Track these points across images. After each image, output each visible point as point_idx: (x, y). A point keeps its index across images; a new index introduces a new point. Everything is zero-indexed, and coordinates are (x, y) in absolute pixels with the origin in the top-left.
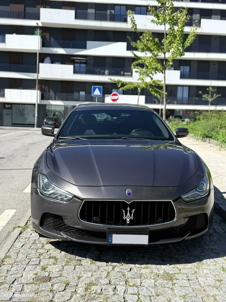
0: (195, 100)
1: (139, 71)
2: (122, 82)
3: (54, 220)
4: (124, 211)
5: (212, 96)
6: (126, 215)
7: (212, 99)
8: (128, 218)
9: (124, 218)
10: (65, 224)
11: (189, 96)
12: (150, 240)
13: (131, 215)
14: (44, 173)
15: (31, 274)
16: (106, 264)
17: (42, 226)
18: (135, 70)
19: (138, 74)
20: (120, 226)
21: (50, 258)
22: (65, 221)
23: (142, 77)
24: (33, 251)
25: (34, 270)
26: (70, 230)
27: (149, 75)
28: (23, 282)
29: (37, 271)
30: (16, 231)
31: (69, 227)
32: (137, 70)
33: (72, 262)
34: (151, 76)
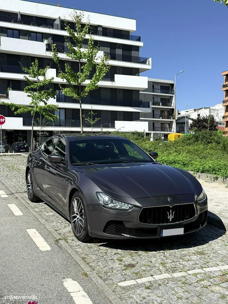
0: (72, 122)
1: (32, 95)
2: (15, 106)
3: (116, 225)
4: (168, 213)
5: (94, 119)
6: (170, 215)
7: (94, 122)
8: (171, 217)
9: (168, 218)
10: (126, 227)
11: (65, 119)
12: (185, 231)
13: (172, 215)
14: (100, 191)
15: (117, 265)
16: (156, 252)
17: (104, 231)
18: (28, 94)
19: (31, 98)
20: (165, 224)
21: (115, 254)
22: (128, 225)
23: (35, 101)
24: (97, 252)
25: (115, 262)
26: (129, 231)
27: (43, 100)
28: (119, 269)
29: (118, 262)
30: (62, 242)
31: (129, 229)
32: (30, 94)
33: (134, 255)
34: (46, 101)
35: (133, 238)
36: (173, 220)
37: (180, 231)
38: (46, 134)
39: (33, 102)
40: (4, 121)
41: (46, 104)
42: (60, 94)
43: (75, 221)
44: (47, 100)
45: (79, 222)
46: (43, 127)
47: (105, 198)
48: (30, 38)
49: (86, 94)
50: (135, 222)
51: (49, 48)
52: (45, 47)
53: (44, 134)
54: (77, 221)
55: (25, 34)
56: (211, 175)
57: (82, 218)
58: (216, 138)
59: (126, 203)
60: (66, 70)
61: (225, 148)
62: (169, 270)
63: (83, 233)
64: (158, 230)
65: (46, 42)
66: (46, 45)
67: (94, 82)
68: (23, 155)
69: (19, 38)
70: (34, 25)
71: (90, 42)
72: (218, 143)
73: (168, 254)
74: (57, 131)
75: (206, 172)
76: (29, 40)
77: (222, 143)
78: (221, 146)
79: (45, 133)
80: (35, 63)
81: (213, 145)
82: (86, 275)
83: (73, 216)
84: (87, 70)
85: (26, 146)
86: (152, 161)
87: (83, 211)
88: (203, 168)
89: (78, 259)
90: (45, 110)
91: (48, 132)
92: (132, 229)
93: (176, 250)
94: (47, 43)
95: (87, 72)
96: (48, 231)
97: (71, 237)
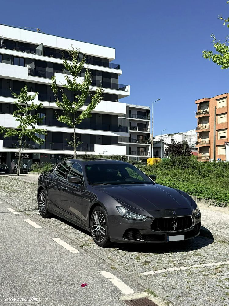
1: (20, 119)
2: (4, 129)
3: (133, 232)
4: (173, 223)
5: (76, 143)
6: (174, 225)
7: (77, 146)
8: (174, 226)
9: (173, 226)
10: (141, 234)
12: (185, 238)
13: (176, 225)
14: (121, 205)
15: (136, 262)
16: (164, 254)
17: (123, 237)
18: (16, 118)
19: (19, 122)
20: (170, 232)
21: (132, 255)
22: (141, 232)
23: (23, 125)
26: (143, 237)
27: (31, 124)
28: (139, 265)
29: (136, 261)
30: (86, 247)
31: (143, 235)
32: (18, 118)
33: (147, 255)
34: (34, 125)
35: (147, 243)
36: (177, 229)
37: (181, 238)
38: (26, 157)
39: (20, 126)
41: (34, 128)
43: (96, 230)
44: (35, 124)
45: (100, 231)
46: (24, 150)
47: (123, 211)
48: (13, 62)
49: (81, 122)
50: (148, 230)
51: (32, 73)
52: (27, 72)
53: (23, 157)
54: (98, 230)
55: (8, 58)
56: (195, 196)
57: (103, 227)
58: (192, 164)
59: (141, 215)
60: (63, 99)
61: (200, 172)
62: (177, 265)
63: (104, 239)
64: (166, 236)
65: (28, 66)
66: (29, 69)
67: (88, 111)
68: (10, 176)
69: (2, 62)
70: (17, 50)
71: (87, 76)
72: (194, 168)
73: (173, 255)
74: (37, 154)
75: (191, 194)
76: (11, 64)
77: (198, 168)
78: (197, 170)
79: (25, 156)
80: (24, 89)
81: (190, 169)
82: (115, 268)
83: (93, 226)
84: (82, 100)
85: (6, 168)
86: (153, 183)
87: (104, 222)
88: (188, 190)
89: (105, 258)
90: (33, 134)
91: (28, 154)
92: (145, 235)
93: (178, 253)
94: (29, 68)
95: (82, 102)
97: (92, 244)
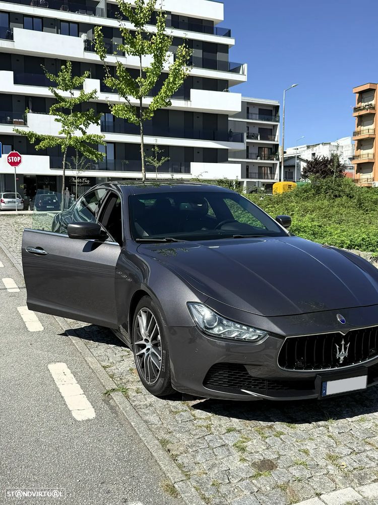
0: (125, 164)
1: (63, 119)
2: (36, 135)
3: (229, 372)
4: (338, 347)
6: (340, 351)
7: (160, 164)
8: (342, 355)
9: (338, 356)
10: (250, 377)
11: (115, 158)
13: (345, 351)
14: (198, 301)
16: (311, 425)
17: (205, 383)
18: (56, 117)
19: (60, 124)
20: (330, 369)
21: (229, 431)
22: (253, 372)
23: (67, 129)
24: (189, 426)
25: (230, 454)
26: (257, 384)
27: (80, 126)
28: (244, 475)
29: (237, 455)
30: (117, 398)
31: (256, 379)
32: (59, 117)
33: (267, 432)
34: (84, 128)
35: (265, 400)
36: (347, 361)
37: (359, 383)
38: (86, 183)
39: (63, 131)
40: (20, 161)
41: (84, 133)
42: (107, 120)
43: (144, 353)
44: (86, 127)
45: (152, 359)
46: (81, 172)
47: (205, 314)
48: (59, 30)
49: (152, 115)
50: (272, 367)
51: (89, 47)
52: (82, 46)
53: (82, 182)
54: (146, 354)
55: (52, 24)
57: (159, 352)
59: (252, 327)
60: (118, 72)
61: (360, 204)
62: (351, 476)
63: (159, 382)
64: (317, 382)
65: (84, 37)
66: (85, 41)
67: (164, 95)
68: (50, 214)
69: (42, 31)
70: (65, 10)
71: (160, 24)
72: (351, 197)
73: (337, 431)
74: (102, 178)
75: (357, 247)
76: (58, 33)
77: (357, 197)
78: (355, 201)
79: (84, 181)
80: (66, 67)
81: (343, 199)
82: (173, 491)
83: (137, 343)
84: (153, 74)
85: (55, 201)
87: (159, 336)
88: (351, 241)
89: (153, 445)
90: (83, 143)
91: (88, 178)
92: (263, 380)
93: (349, 419)
94: (85, 38)
95: (154, 77)
96: (90, 367)
97: (135, 384)
